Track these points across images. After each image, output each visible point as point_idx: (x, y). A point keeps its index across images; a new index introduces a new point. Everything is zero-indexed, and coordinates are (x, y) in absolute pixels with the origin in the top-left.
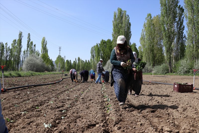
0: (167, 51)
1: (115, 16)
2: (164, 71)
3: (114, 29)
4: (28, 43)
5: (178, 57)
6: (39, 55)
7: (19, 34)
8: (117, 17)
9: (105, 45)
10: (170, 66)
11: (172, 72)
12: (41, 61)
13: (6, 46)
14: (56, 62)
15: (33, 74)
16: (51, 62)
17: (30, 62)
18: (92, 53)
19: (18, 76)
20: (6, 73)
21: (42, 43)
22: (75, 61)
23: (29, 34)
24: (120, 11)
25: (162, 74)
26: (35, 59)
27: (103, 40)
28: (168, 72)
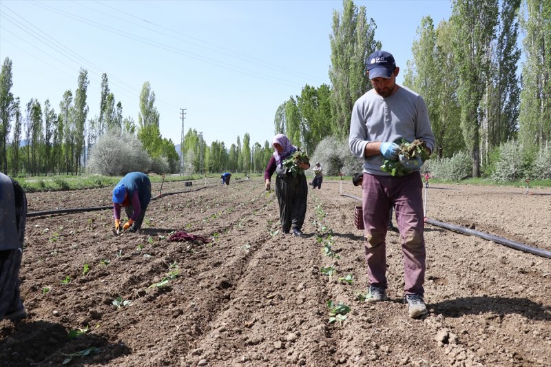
0: (468, 119)
1: (336, 21)
2: (459, 171)
3: (334, 57)
4: (104, 97)
5: (499, 135)
6: (133, 131)
7: (79, 75)
8: (341, 24)
9: (315, 100)
10: (475, 159)
11: (482, 175)
12: (137, 146)
13: (47, 109)
14: (184, 148)
15: (102, 183)
16: (169, 149)
17: (107, 149)
18: (277, 121)
19: (61, 187)
20: (31, 181)
21: (142, 97)
22: (237, 145)
23: (105, 75)
24: (349, 7)
25: (453, 180)
26: (121, 141)
27: (308, 87)
28: (470, 176)
